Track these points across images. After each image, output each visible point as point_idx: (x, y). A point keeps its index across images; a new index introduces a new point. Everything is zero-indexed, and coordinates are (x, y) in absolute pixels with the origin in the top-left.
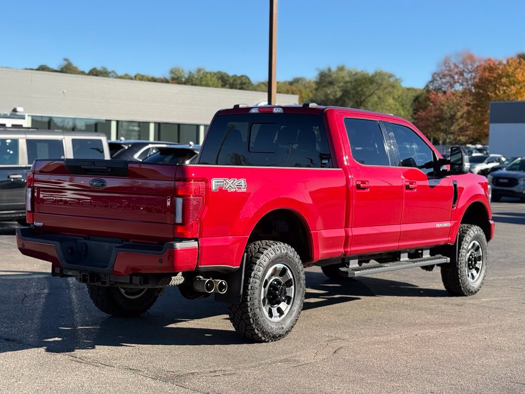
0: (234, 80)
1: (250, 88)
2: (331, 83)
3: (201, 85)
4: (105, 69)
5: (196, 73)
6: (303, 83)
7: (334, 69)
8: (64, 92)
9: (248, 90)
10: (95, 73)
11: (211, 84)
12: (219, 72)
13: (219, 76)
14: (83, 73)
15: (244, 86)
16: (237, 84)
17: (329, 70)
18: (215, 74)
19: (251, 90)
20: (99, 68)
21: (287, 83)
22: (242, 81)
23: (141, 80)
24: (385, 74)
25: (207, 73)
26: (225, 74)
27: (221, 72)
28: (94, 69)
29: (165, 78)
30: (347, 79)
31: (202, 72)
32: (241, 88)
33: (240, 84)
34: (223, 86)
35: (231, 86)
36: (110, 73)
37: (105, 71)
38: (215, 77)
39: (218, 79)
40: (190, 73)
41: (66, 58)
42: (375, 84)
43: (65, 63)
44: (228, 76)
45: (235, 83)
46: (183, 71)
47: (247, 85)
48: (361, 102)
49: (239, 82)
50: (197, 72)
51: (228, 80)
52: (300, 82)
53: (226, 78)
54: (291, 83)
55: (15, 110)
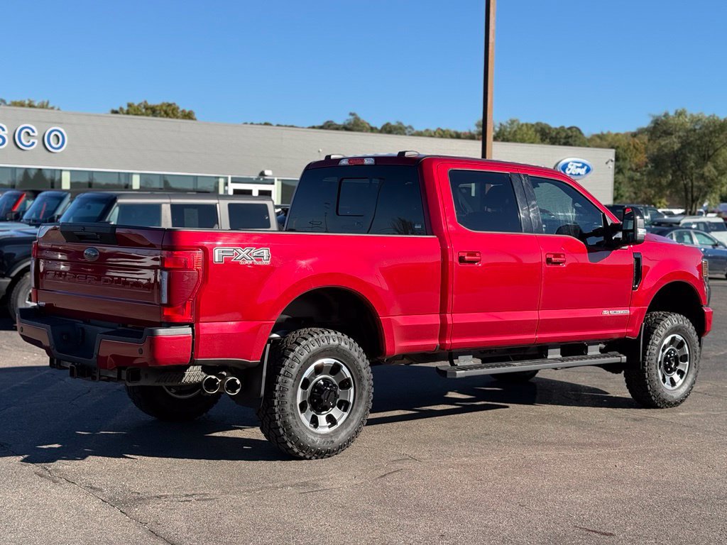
0: (558, 133)
1: (577, 143)
2: (668, 133)
3: (515, 141)
4: (401, 123)
5: (508, 126)
7: (672, 113)
8: (319, 152)
9: (575, 145)
10: (388, 129)
11: (527, 139)
12: (537, 124)
13: (539, 128)
14: (372, 130)
15: (570, 140)
16: (561, 138)
17: (666, 115)
18: (533, 125)
19: (579, 146)
20: (393, 123)
21: (629, 135)
22: (567, 135)
23: (442, 137)
25: (523, 125)
26: (546, 124)
27: (541, 123)
28: (388, 124)
29: (470, 133)
30: (689, 126)
31: (515, 124)
32: (566, 144)
33: (566, 138)
34: (543, 141)
35: (554, 141)
36: (406, 128)
37: (400, 126)
38: (533, 129)
39: (536, 131)
40: (501, 124)
41: (353, 112)
43: (351, 118)
45: (558, 136)
47: (573, 139)
48: (709, 157)
49: (563, 135)
50: (510, 125)
51: (550, 133)
53: (547, 131)
54: (634, 135)
55: (262, 174)
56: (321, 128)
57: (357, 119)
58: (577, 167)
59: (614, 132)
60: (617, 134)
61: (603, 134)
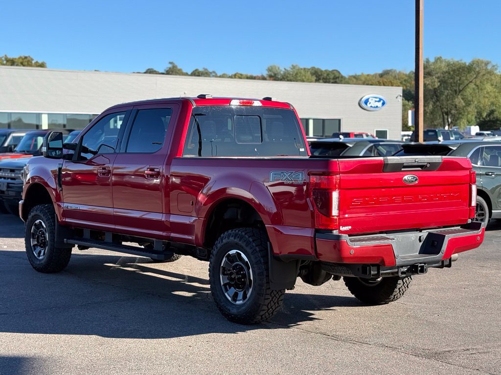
0: (328, 75)
1: (343, 82)
3: (297, 81)
4: (206, 69)
5: (291, 70)
6: (393, 75)
7: (433, 60)
8: (185, 93)
9: (342, 83)
10: (197, 74)
11: (305, 80)
12: (313, 68)
13: (313, 71)
14: (186, 74)
15: (337, 80)
16: (330, 79)
18: (309, 69)
19: (345, 84)
20: (201, 69)
21: (378, 76)
22: (335, 76)
23: (240, 78)
24: (482, 62)
25: (301, 69)
26: (318, 69)
27: (314, 67)
28: (196, 70)
29: (262, 76)
30: (445, 69)
31: (296, 69)
32: (335, 82)
33: (334, 79)
34: (317, 80)
35: (325, 80)
36: (211, 73)
37: (206, 71)
38: (309, 73)
39: (312, 74)
40: (286, 70)
41: (171, 61)
42: (473, 72)
43: (170, 66)
44: (322, 71)
45: (328, 77)
46: (279, 68)
47: (340, 79)
48: (460, 91)
49: (332, 76)
50: (292, 69)
51: (322, 75)
52: (391, 73)
53: (320, 74)
54: (381, 76)
56: (145, 73)
57: (174, 67)
58: (376, 101)
59: (366, 73)
60: (368, 75)
61: (356, 75)
